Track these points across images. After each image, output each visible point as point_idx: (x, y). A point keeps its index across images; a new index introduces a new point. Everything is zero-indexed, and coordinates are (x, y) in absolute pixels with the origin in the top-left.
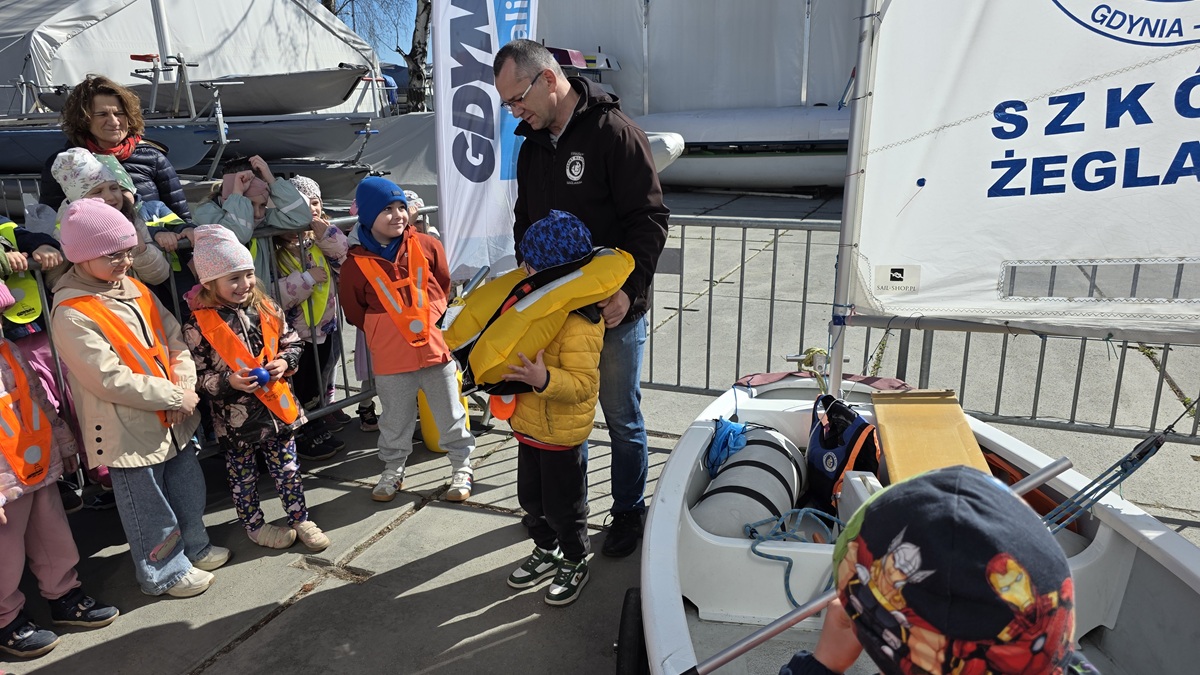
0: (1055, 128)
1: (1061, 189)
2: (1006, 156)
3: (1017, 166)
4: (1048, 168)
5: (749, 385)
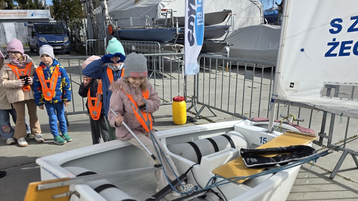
0: (351, 29)
1: (348, 54)
2: (333, 41)
3: (335, 44)
4: (346, 45)
5: (252, 120)
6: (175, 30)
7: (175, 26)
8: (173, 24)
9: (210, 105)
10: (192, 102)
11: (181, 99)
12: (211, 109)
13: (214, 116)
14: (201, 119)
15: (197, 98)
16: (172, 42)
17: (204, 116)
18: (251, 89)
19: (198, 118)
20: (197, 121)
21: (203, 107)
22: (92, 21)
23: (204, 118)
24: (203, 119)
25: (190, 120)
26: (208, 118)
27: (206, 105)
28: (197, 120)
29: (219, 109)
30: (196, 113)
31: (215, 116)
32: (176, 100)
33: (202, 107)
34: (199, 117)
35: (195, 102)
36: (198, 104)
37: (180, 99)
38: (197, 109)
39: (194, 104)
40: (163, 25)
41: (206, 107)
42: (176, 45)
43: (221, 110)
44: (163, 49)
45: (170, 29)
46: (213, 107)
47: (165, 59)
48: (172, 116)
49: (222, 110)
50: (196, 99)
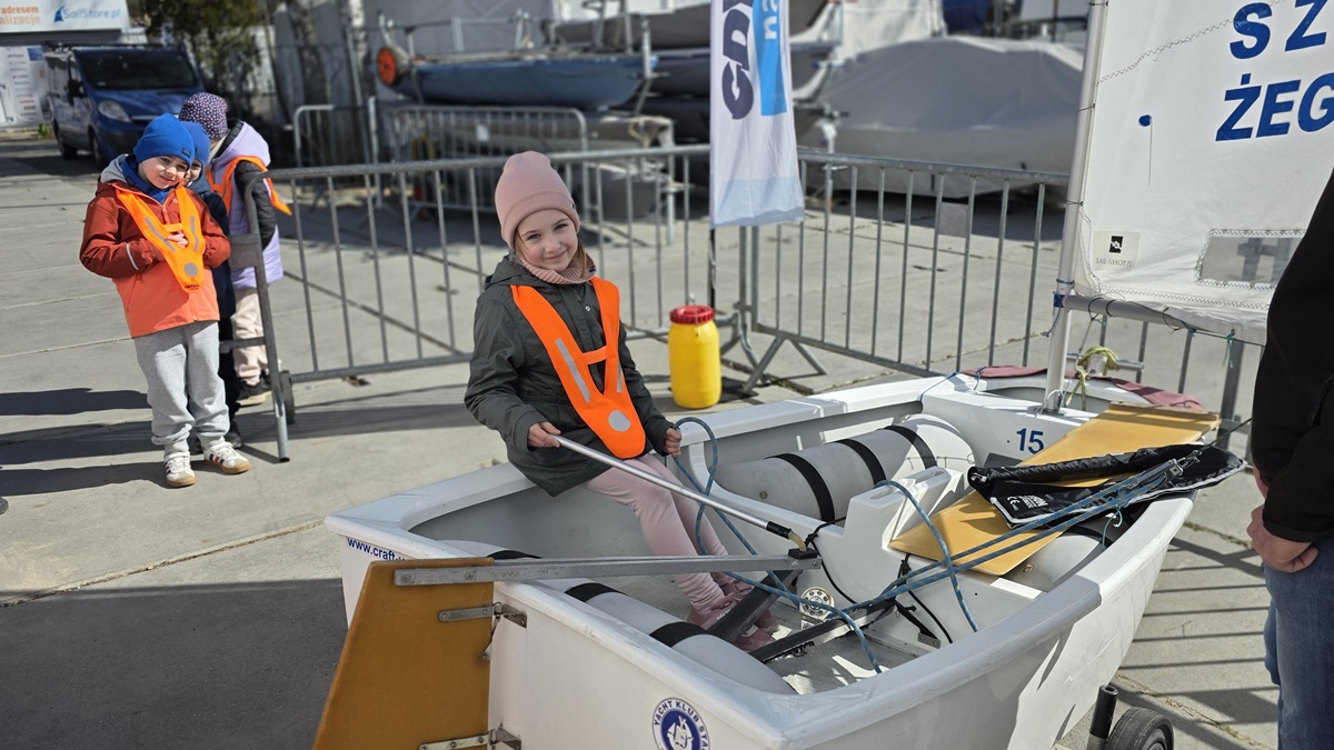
5: (978, 375)
6: (639, 63)
7: (637, 47)
8: (629, 40)
9: (803, 334)
10: (735, 326)
11: (702, 315)
12: (805, 347)
13: (815, 372)
14: (767, 385)
15: (753, 309)
16: (628, 107)
17: (781, 376)
18: (930, 273)
19: (759, 382)
20: (756, 394)
21: (779, 341)
22: (296, 36)
23: (778, 382)
24: (776, 387)
25: (732, 391)
26: (793, 381)
27: (788, 336)
28: (756, 390)
29: (840, 348)
30: (750, 366)
31: (821, 373)
32: (684, 319)
33: (775, 341)
34: (765, 377)
35: (744, 327)
36: (756, 335)
37: (697, 316)
38: (753, 352)
39: (741, 332)
40: (587, 44)
41: (787, 343)
42: (642, 120)
43: (846, 351)
44: (595, 135)
45: (619, 61)
46: (815, 341)
47: (606, 174)
48: (668, 377)
49: (851, 351)
50: (748, 315)
